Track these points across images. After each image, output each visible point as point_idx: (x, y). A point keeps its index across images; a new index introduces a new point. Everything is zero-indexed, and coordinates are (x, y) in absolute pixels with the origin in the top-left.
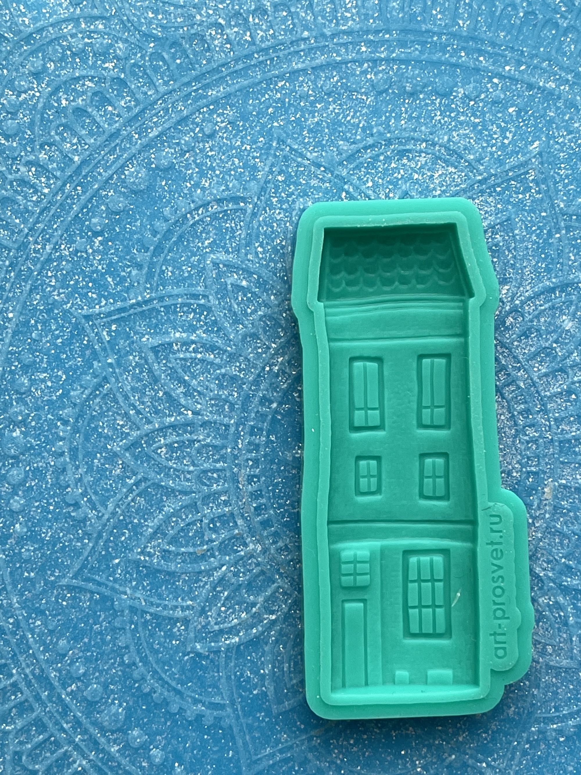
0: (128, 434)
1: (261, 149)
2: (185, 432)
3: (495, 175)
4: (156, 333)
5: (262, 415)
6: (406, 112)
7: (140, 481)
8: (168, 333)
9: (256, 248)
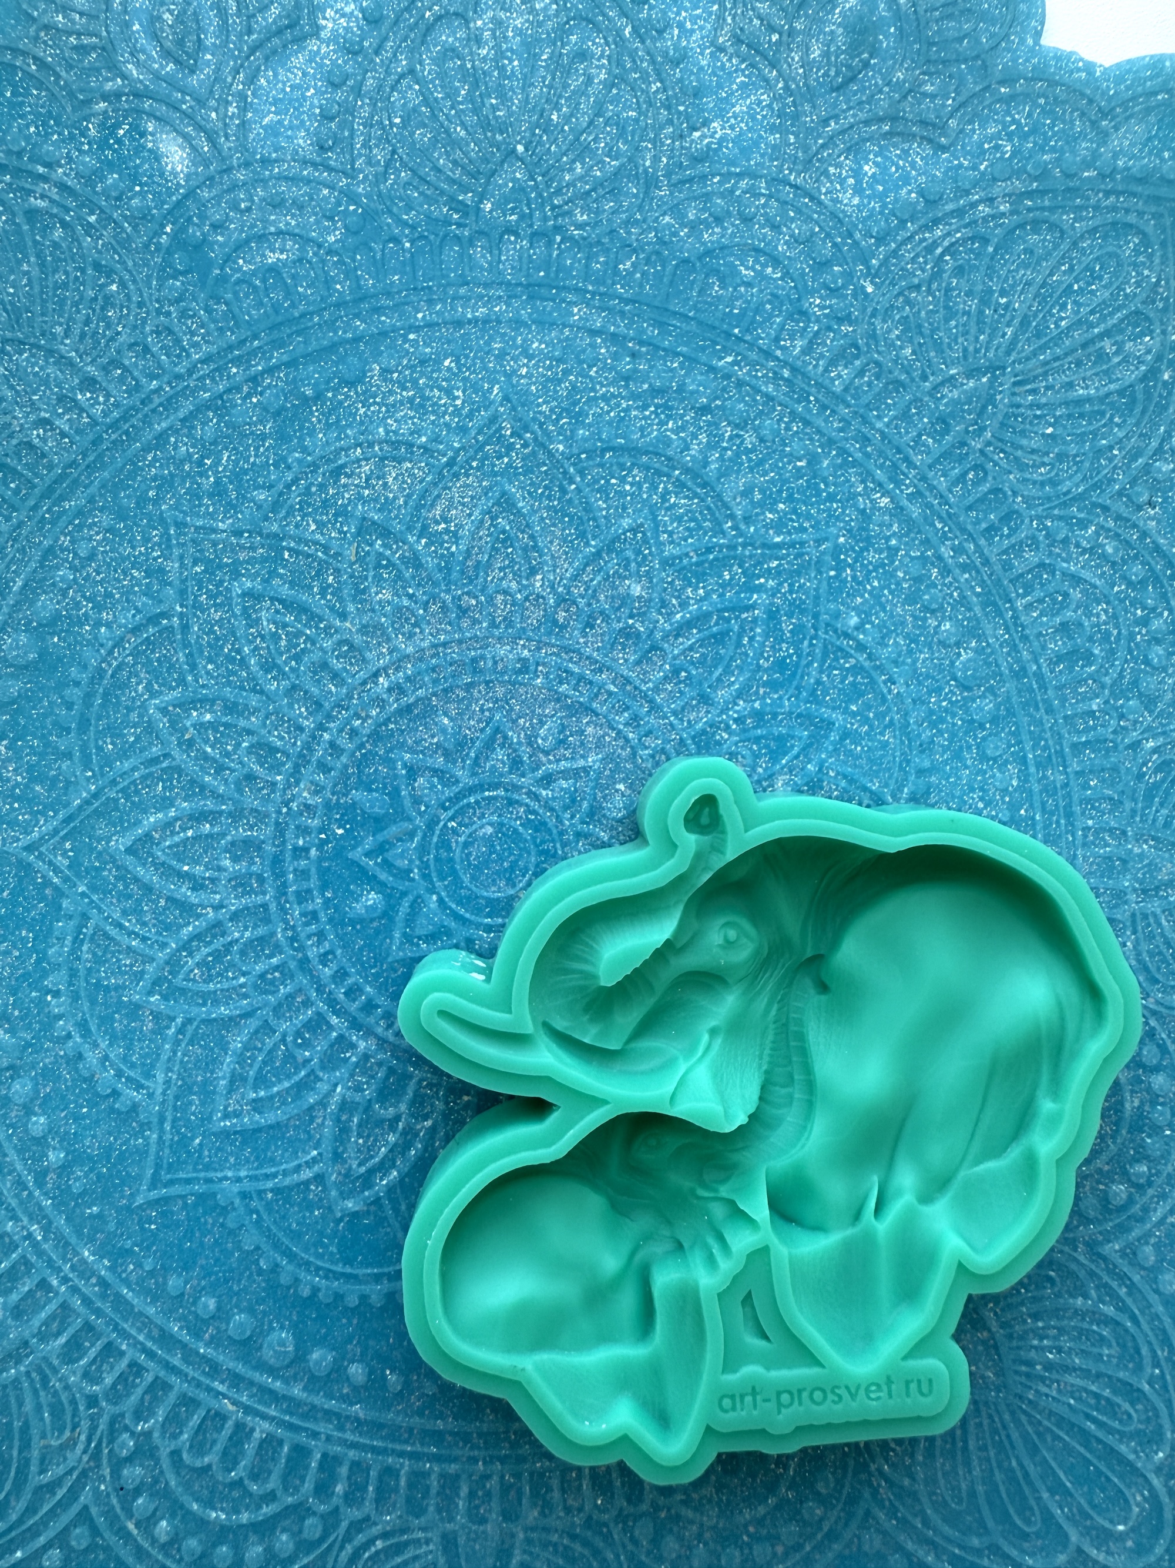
0: (143, 972)
1: (159, 545)
2: (214, 936)
3: (463, 448)
4: (124, 830)
5: (303, 872)
6: (319, 421)
7: (184, 1025)
8: (140, 822)
9: (205, 667)
